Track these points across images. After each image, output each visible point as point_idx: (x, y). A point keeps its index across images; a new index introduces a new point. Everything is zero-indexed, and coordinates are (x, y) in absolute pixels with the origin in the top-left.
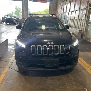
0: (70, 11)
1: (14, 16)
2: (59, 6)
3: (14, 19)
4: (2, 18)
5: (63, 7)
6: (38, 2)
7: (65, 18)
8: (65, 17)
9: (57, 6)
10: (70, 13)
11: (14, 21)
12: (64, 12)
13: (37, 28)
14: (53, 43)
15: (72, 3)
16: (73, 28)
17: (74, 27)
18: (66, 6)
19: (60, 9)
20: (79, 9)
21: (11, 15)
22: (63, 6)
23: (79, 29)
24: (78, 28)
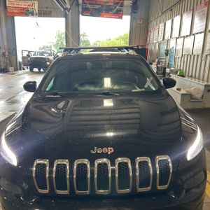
0: (180, 36)
1: (49, 52)
2: (152, 25)
3: (49, 60)
4: (23, 58)
5: (161, 26)
6: (103, 17)
7: (167, 54)
8: (167, 51)
9: (148, 24)
10: (180, 41)
11: (48, 63)
12: (166, 38)
13: (76, 89)
14: (110, 150)
15: (185, 16)
16: (190, 79)
17: (191, 76)
18: (169, 23)
19: (156, 31)
20: (204, 30)
21: (43, 50)
22: (163, 24)
23: (205, 83)
24: (203, 80)
